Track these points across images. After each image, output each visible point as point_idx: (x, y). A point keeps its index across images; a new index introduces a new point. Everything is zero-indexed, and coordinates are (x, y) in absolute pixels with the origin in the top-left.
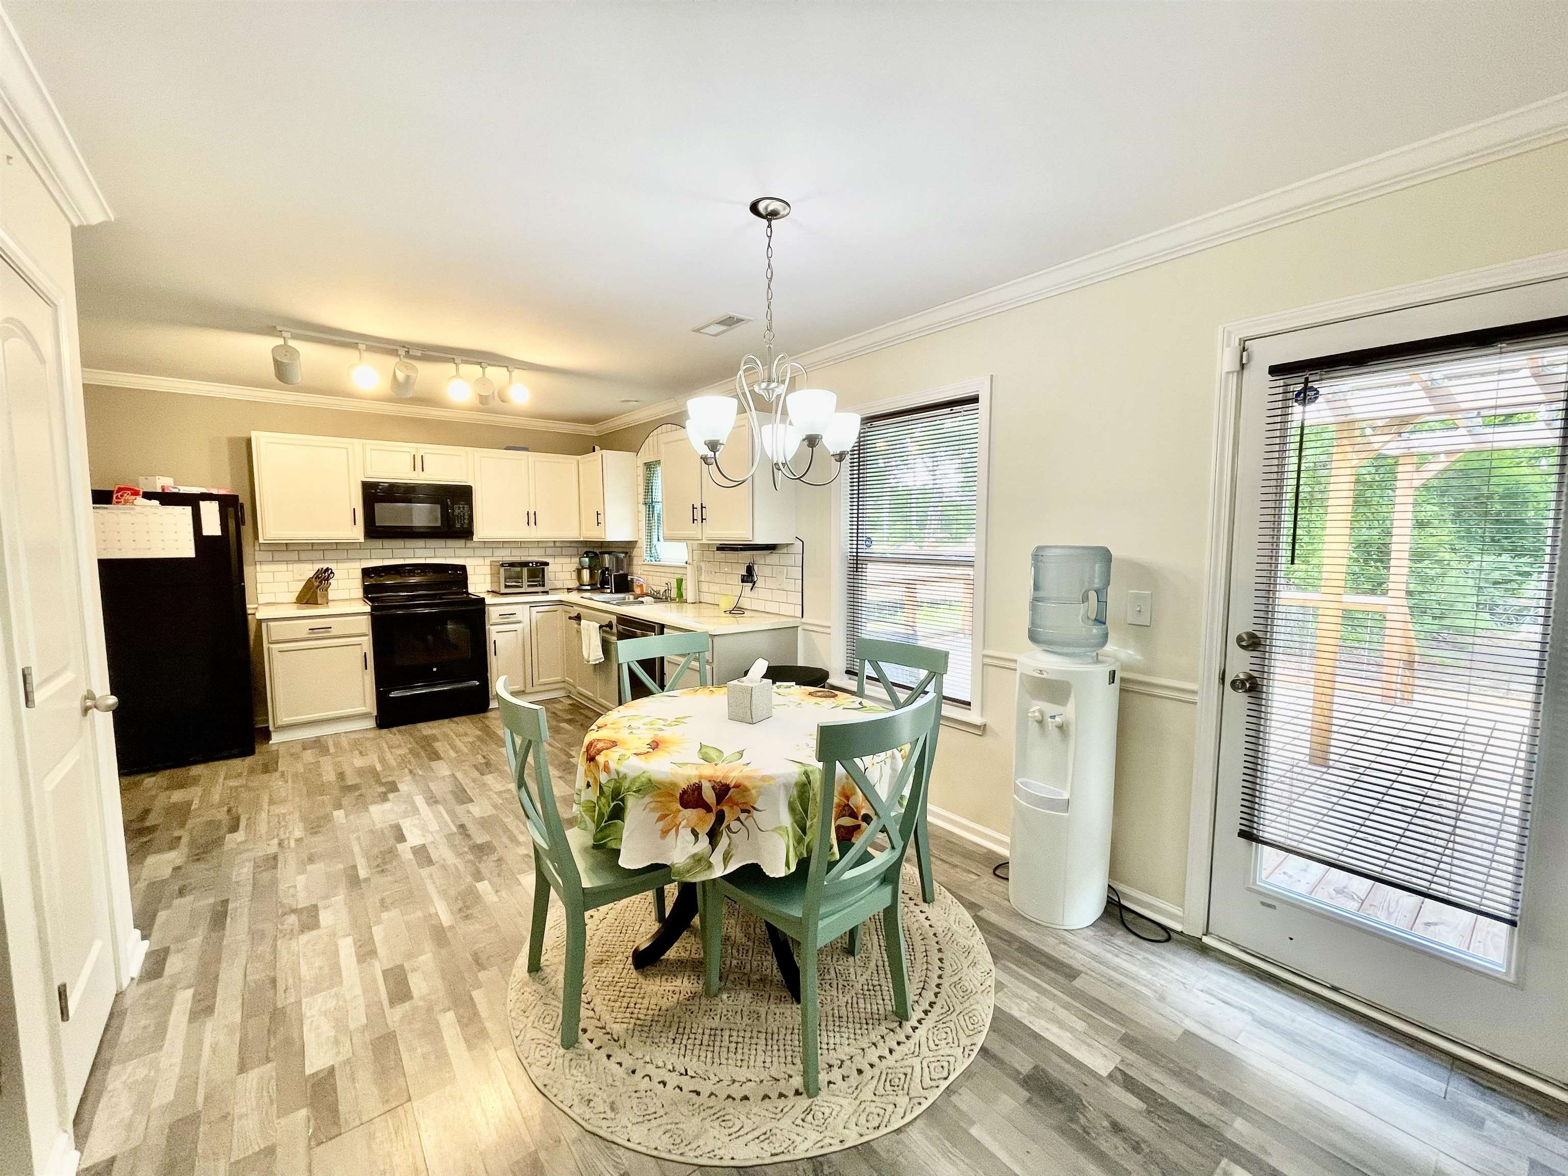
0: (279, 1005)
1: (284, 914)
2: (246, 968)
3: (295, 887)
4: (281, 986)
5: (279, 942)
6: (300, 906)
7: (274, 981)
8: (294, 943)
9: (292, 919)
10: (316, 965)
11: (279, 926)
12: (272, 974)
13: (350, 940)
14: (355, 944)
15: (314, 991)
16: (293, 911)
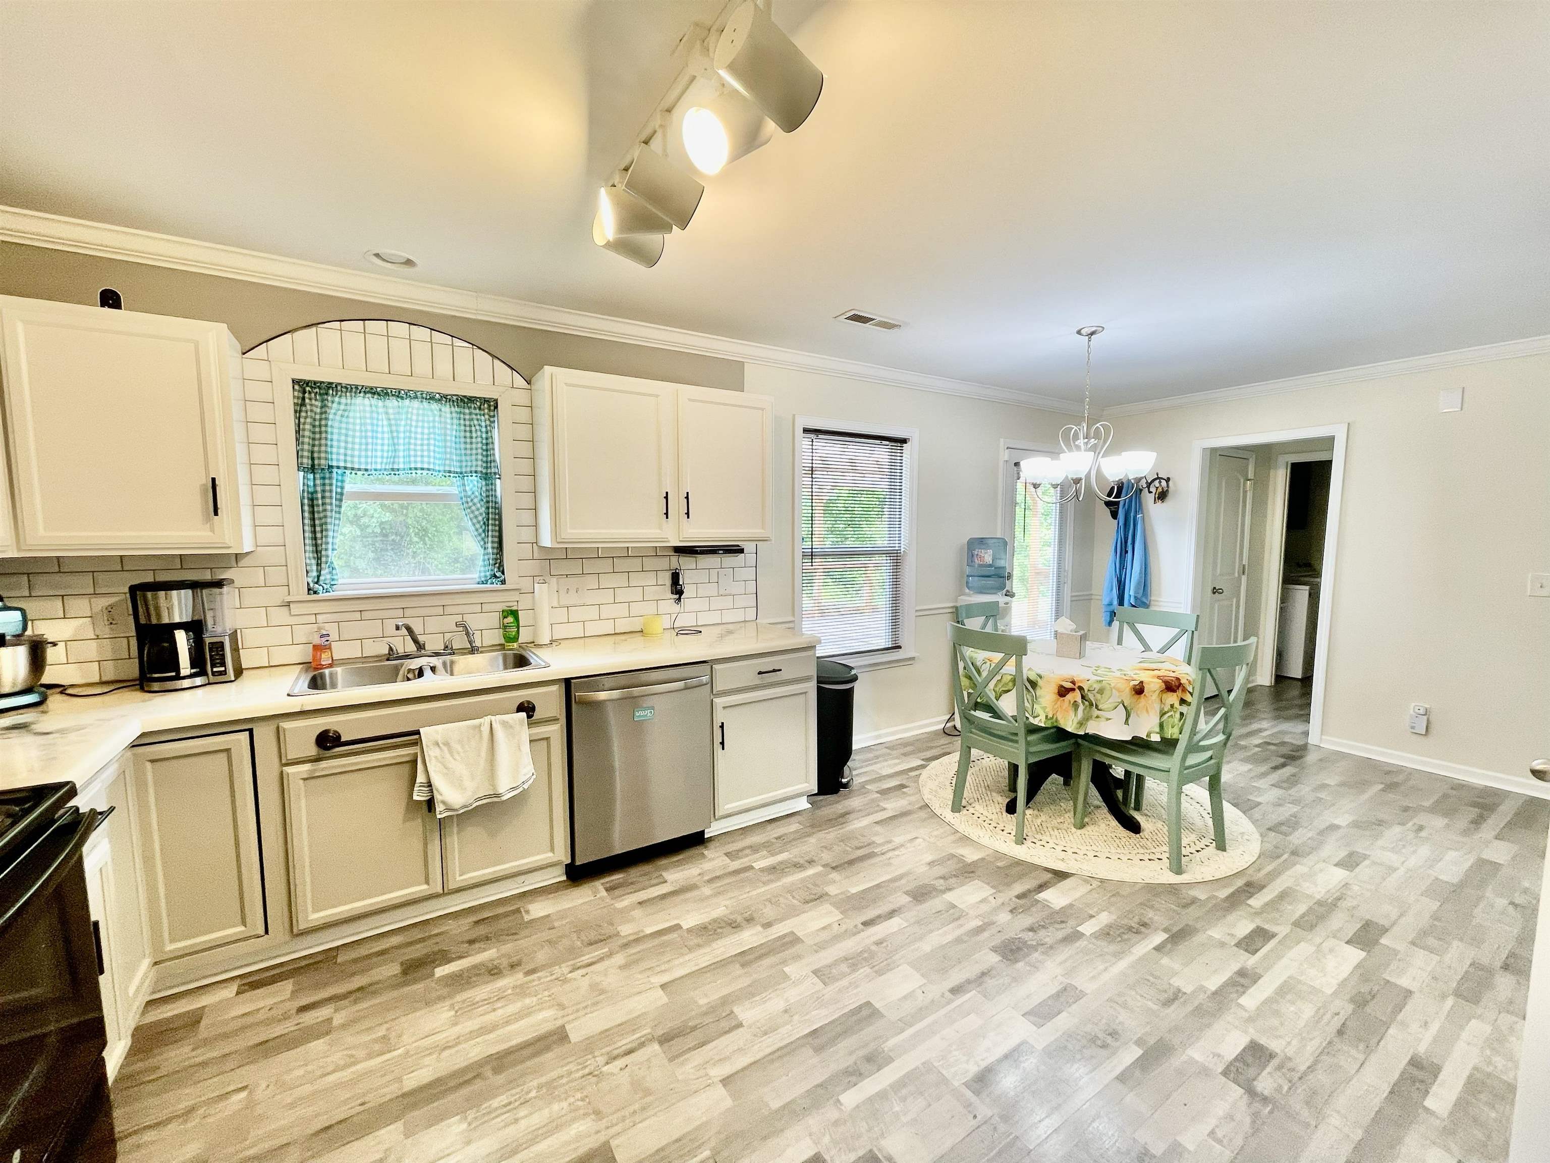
0: (1350, 1008)
1: (1265, 1100)
2: (1358, 1071)
3: (1212, 1133)
4: (1337, 1023)
5: (1303, 1068)
6: (1242, 1091)
7: (1340, 1033)
8: (1290, 1052)
9: (1265, 1083)
10: (1292, 1009)
11: (1286, 1088)
12: (1335, 1040)
13: (1243, 1000)
14: (1244, 993)
15: (1314, 991)
16: (1251, 1092)
